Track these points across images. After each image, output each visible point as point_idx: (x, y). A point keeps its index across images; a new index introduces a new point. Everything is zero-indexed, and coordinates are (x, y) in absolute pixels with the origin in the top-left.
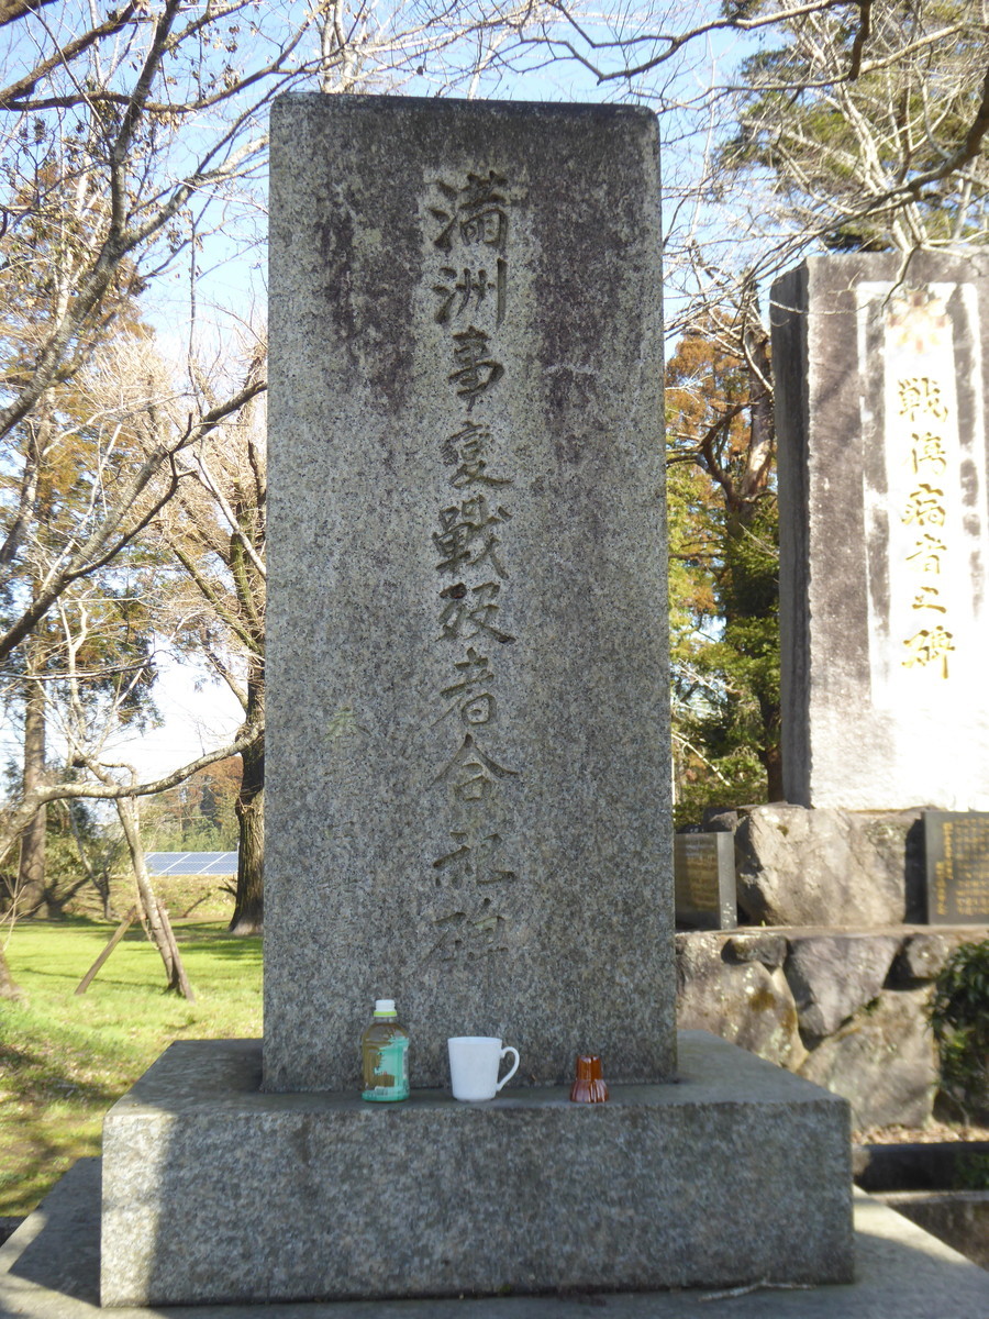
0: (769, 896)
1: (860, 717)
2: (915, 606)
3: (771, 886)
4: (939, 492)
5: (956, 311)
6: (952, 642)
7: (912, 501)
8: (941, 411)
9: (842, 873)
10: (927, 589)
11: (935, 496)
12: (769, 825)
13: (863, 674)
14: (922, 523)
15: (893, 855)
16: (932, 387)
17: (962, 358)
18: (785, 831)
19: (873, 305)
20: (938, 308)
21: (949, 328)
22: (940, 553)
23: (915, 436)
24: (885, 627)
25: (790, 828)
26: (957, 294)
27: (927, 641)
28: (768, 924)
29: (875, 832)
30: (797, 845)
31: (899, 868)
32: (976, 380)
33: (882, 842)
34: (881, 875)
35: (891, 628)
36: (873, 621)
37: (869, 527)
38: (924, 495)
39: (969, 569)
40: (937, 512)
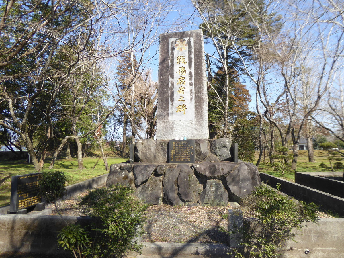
0: (140, 157)
1: (167, 122)
2: (179, 100)
3: (140, 154)
4: (185, 78)
5: (189, 43)
6: (186, 107)
7: (179, 80)
8: (185, 62)
9: (154, 152)
10: (181, 97)
11: (184, 79)
12: (140, 142)
13: (168, 114)
14: (181, 84)
15: (164, 149)
16: (184, 57)
17: (190, 52)
18: (143, 144)
19: (172, 43)
20: (185, 42)
21: (187, 46)
22: (184, 90)
23: (180, 67)
24: (173, 104)
25: (144, 143)
26: (189, 39)
27: (181, 107)
28: (140, 162)
29: (161, 144)
30: (145, 146)
31: (166, 151)
32: (193, 56)
33: (162, 146)
34: (162, 153)
35: (174, 105)
36: (170, 104)
37: (170, 85)
38: (182, 79)
39: (190, 93)
40: (184, 82)
